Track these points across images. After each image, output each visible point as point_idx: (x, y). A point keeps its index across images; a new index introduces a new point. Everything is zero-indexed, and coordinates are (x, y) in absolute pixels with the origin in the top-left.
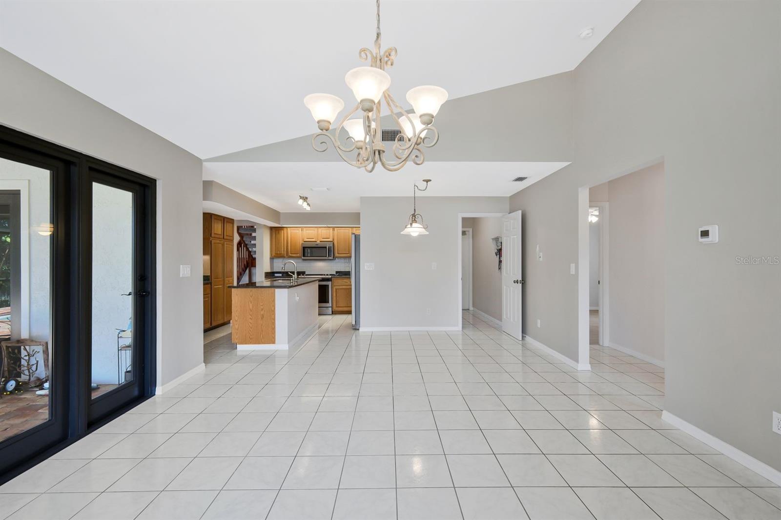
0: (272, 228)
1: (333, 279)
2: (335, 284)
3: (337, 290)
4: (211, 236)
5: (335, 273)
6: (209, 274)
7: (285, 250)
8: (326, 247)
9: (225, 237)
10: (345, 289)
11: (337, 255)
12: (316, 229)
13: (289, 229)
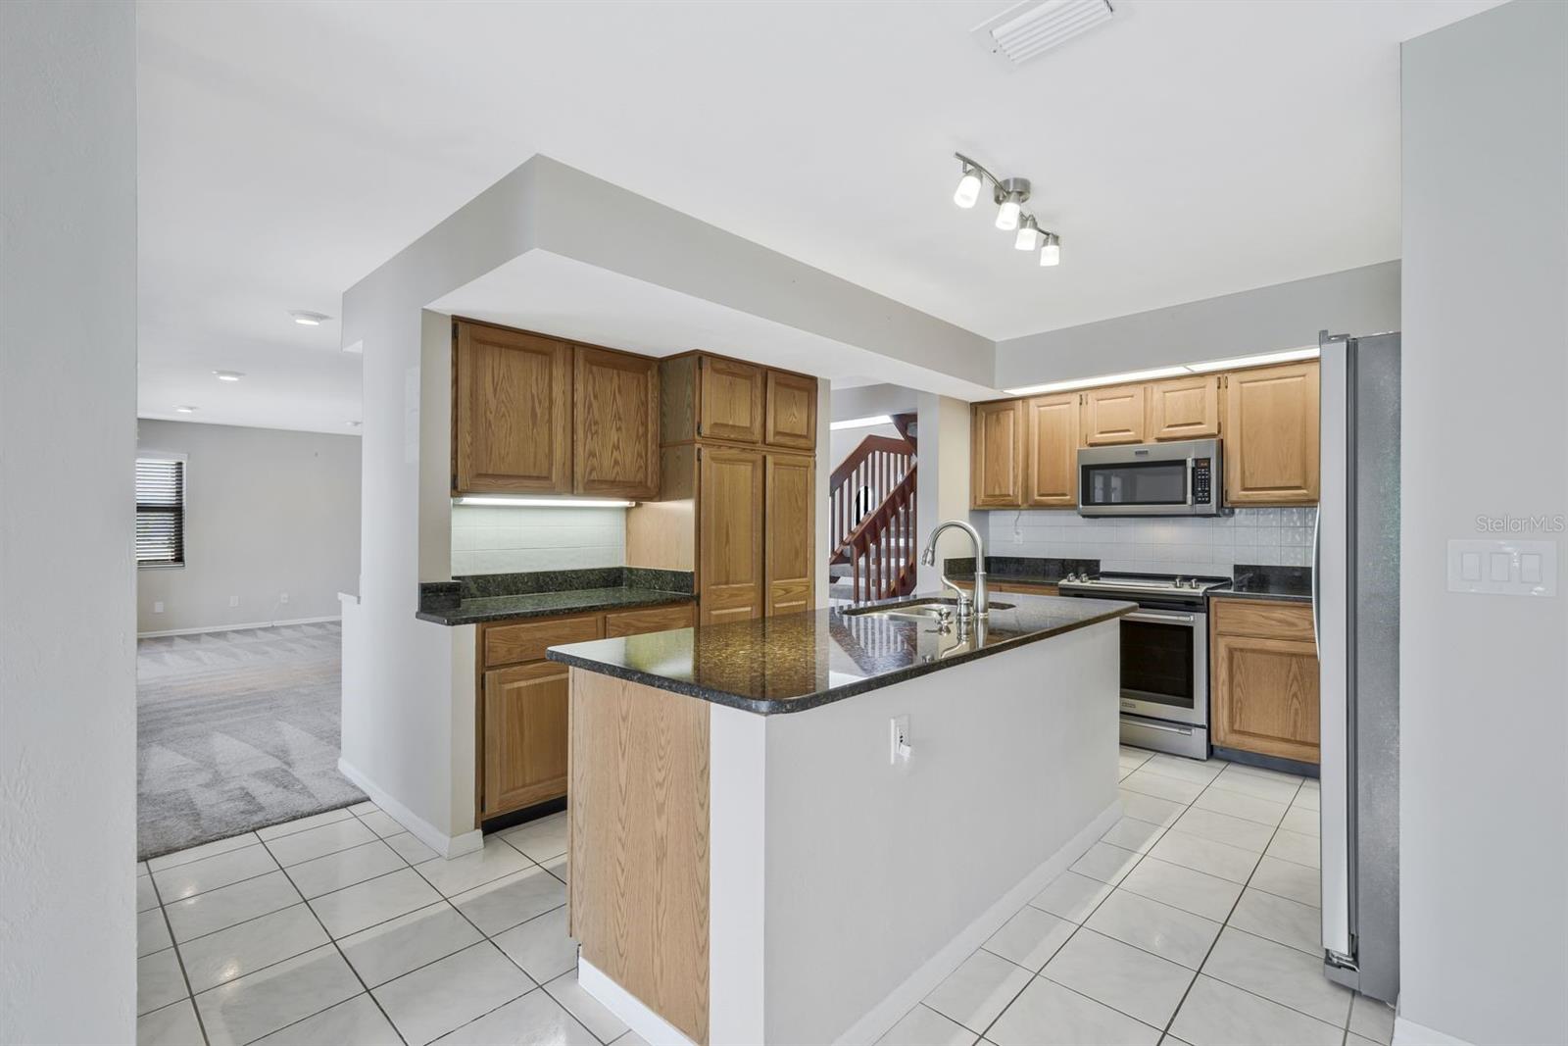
0: (975, 407)
1: (1213, 600)
2: (1222, 628)
3: (1237, 655)
4: (699, 433)
5: (1230, 574)
6: (691, 569)
7: (1020, 478)
8: (1183, 463)
9: (770, 438)
10: (1281, 654)
11: (1235, 493)
12: (1139, 391)
13: (1032, 402)
